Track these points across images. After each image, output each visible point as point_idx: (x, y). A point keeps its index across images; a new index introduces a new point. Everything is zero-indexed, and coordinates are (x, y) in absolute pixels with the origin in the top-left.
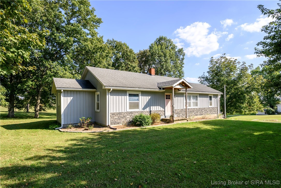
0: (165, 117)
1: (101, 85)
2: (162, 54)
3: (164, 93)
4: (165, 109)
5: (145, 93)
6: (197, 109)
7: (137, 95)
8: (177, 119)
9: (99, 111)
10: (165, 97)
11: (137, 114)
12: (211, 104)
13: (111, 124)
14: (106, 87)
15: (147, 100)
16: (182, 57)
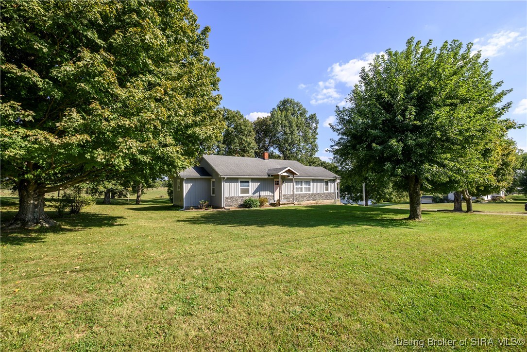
0: (275, 201)
1: (217, 174)
2: (286, 122)
3: (273, 179)
4: (274, 194)
5: (254, 180)
6: (309, 194)
7: (248, 182)
8: (283, 203)
9: (214, 195)
10: (275, 183)
11: (247, 198)
12: (327, 189)
13: (226, 206)
14: (222, 176)
15: (257, 186)
16: (315, 125)
